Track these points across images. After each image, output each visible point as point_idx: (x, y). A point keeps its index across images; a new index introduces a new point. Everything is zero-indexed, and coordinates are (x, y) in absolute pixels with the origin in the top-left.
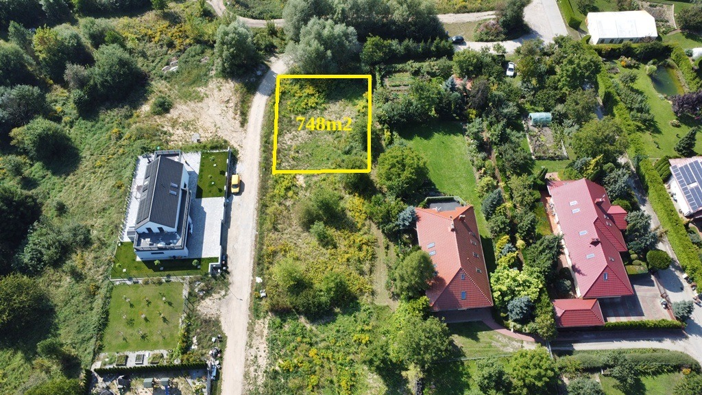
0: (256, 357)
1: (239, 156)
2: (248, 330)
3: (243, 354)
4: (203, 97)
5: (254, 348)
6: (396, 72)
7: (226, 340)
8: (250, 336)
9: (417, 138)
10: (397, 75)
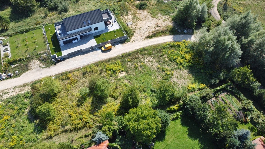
0: (8, 93)
1: (126, 43)
2: (24, 84)
3: (10, 87)
4: (155, 17)
5: (13, 90)
6: (236, 97)
7: (17, 77)
8: (20, 86)
9: (186, 129)
10: (234, 99)
